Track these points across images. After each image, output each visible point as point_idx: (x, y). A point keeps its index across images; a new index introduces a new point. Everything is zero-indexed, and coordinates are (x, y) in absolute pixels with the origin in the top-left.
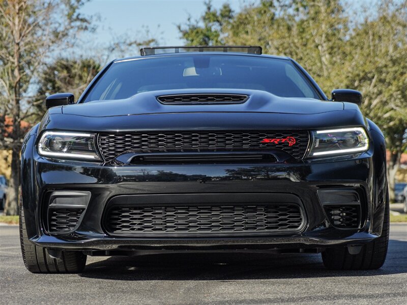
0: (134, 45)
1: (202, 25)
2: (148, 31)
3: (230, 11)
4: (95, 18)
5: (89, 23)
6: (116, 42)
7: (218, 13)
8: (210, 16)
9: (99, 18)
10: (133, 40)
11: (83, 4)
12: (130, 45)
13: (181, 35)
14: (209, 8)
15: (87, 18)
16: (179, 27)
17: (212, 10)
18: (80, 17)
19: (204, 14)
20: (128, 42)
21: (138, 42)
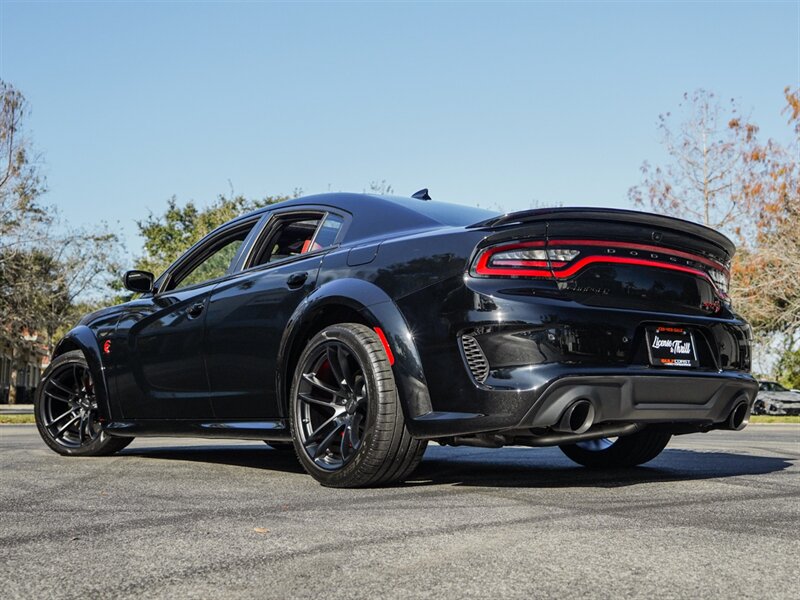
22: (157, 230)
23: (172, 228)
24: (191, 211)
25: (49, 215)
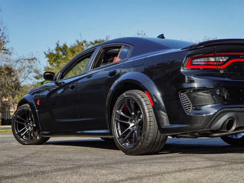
0: (27, 60)
1: (55, 52)
2: (32, 54)
3: (66, 47)
4: (10, 49)
5: (8, 51)
6: (19, 58)
7: (62, 47)
8: (58, 49)
9: (12, 49)
10: (26, 58)
11: (6, 43)
12: (25, 60)
13: (46, 56)
14: (58, 46)
15: (7, 49)
16: (45, 53)
17: (59, 46)
18: (4, 48)
19: (56, 48)
20: (24, 59)
21: (29, 59)
22: (52, 55)
23: (58, 54)
24: (65, 46)
25: (10, 51)
